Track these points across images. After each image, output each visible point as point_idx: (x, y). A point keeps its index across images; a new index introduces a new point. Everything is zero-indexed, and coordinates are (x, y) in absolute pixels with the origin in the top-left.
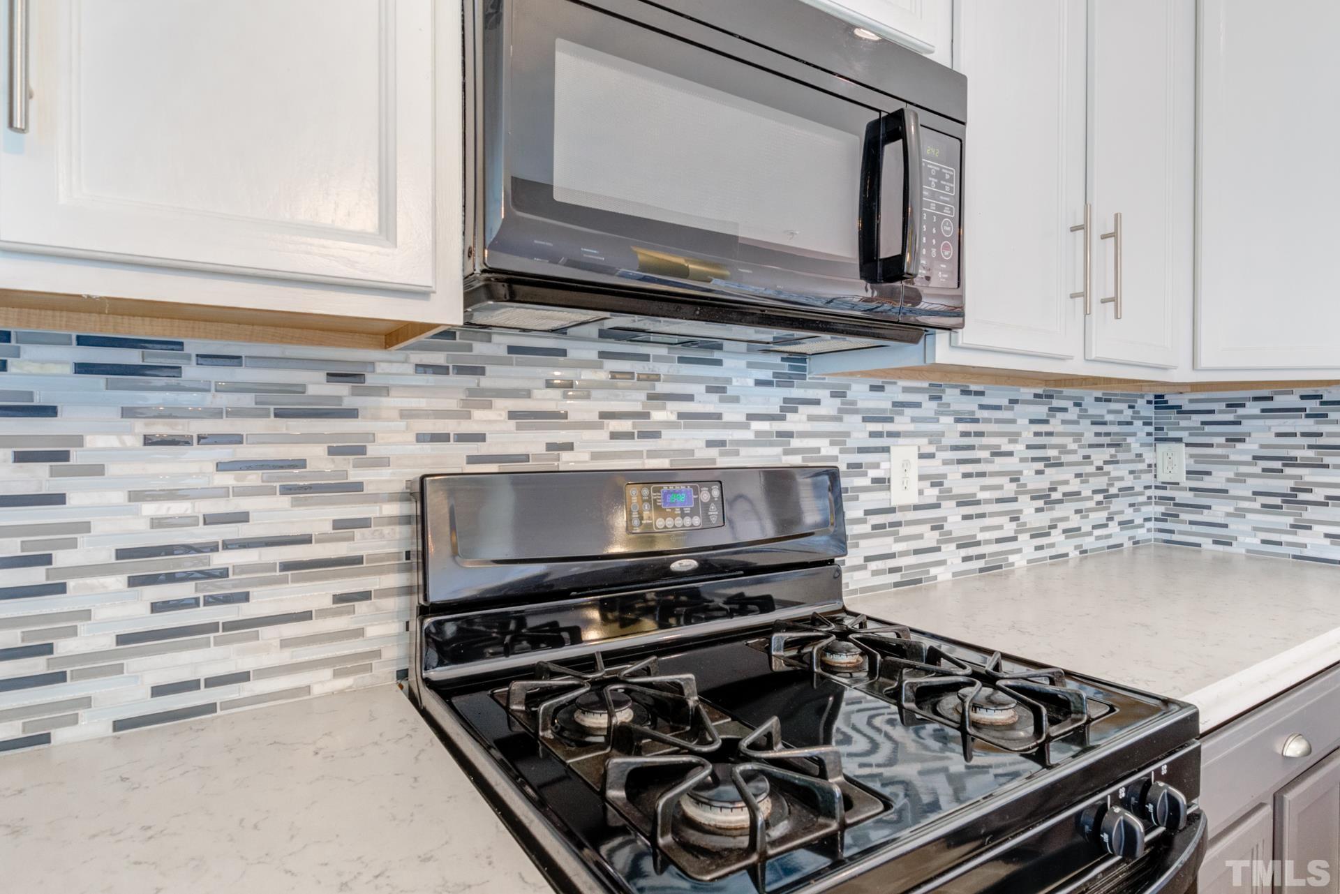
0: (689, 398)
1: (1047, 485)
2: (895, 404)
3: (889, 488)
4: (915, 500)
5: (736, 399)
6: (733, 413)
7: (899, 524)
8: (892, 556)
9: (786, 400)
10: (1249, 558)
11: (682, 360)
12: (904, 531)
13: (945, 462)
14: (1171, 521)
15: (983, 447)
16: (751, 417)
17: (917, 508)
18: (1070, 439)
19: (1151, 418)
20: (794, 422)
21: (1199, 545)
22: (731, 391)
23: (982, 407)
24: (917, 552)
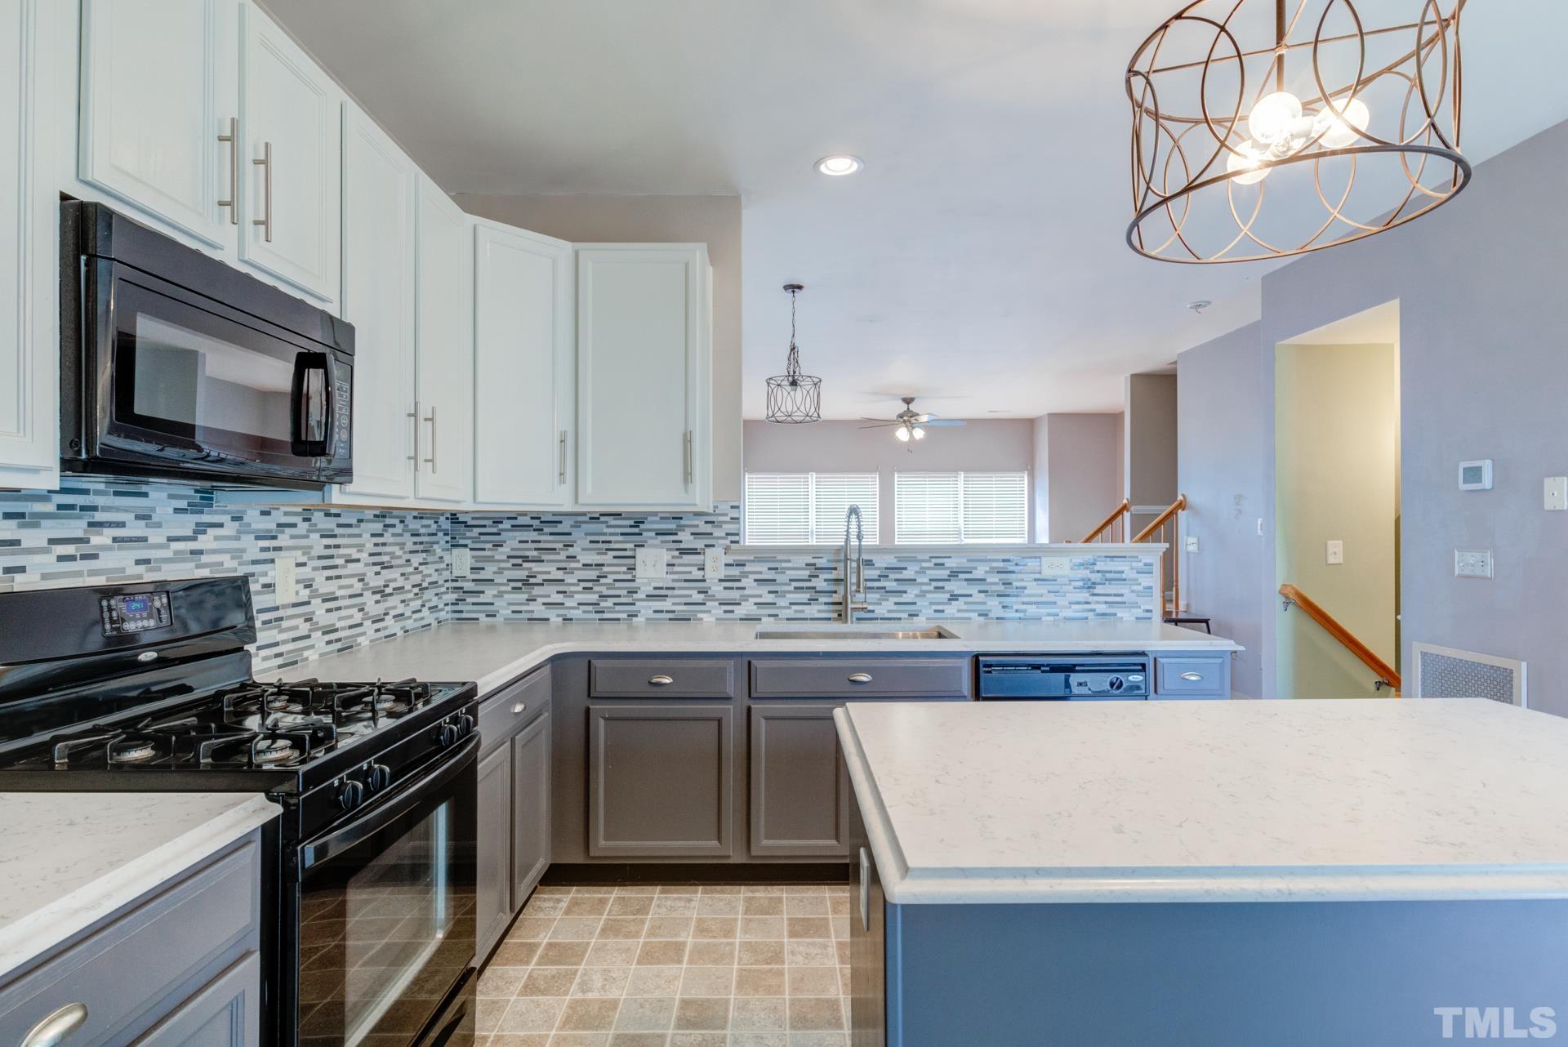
0: (122, 525)
1: (382, 583)
2: (279, 525)
3: (274, 591)
4: (294, 600)
5: (159, 525)
6: (156, 537)
7: (281, 619)
8: (276, 644)
9: (198, 524)
10: (505, 624)
11: (116, 493)
12: (285, 624)
13: (315, 569)
14: (462, 604)
15: (340, 556)
16: (170, 539)
17: (295, 605)
18: (397, 548)
19: (448, 530)
20: (205, 541)
21: (478, 619)
22: (155, 518)
23: (339, 526)
24: (294, 640)
